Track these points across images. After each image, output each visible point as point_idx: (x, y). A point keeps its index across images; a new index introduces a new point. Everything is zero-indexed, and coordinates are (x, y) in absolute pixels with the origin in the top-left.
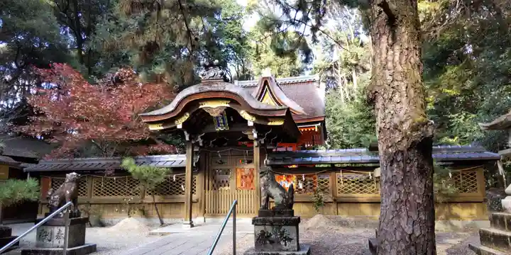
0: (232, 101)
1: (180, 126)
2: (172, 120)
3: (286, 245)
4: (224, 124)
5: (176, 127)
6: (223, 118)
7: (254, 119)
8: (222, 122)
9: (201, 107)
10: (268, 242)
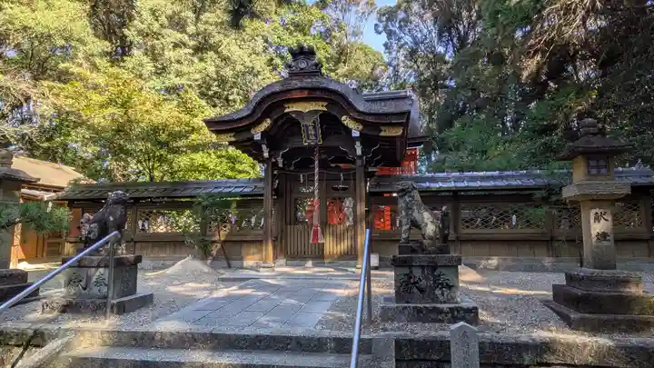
0: (331, 103)
1: (257, 137)
2: (248, 128)
3: (443, 294)
4: (316, 135)
5: (252, 139)
6: (314, 127)
7: (361, 127)
8: (313, 133)
9: (287, 110)
10: (415, 290)
